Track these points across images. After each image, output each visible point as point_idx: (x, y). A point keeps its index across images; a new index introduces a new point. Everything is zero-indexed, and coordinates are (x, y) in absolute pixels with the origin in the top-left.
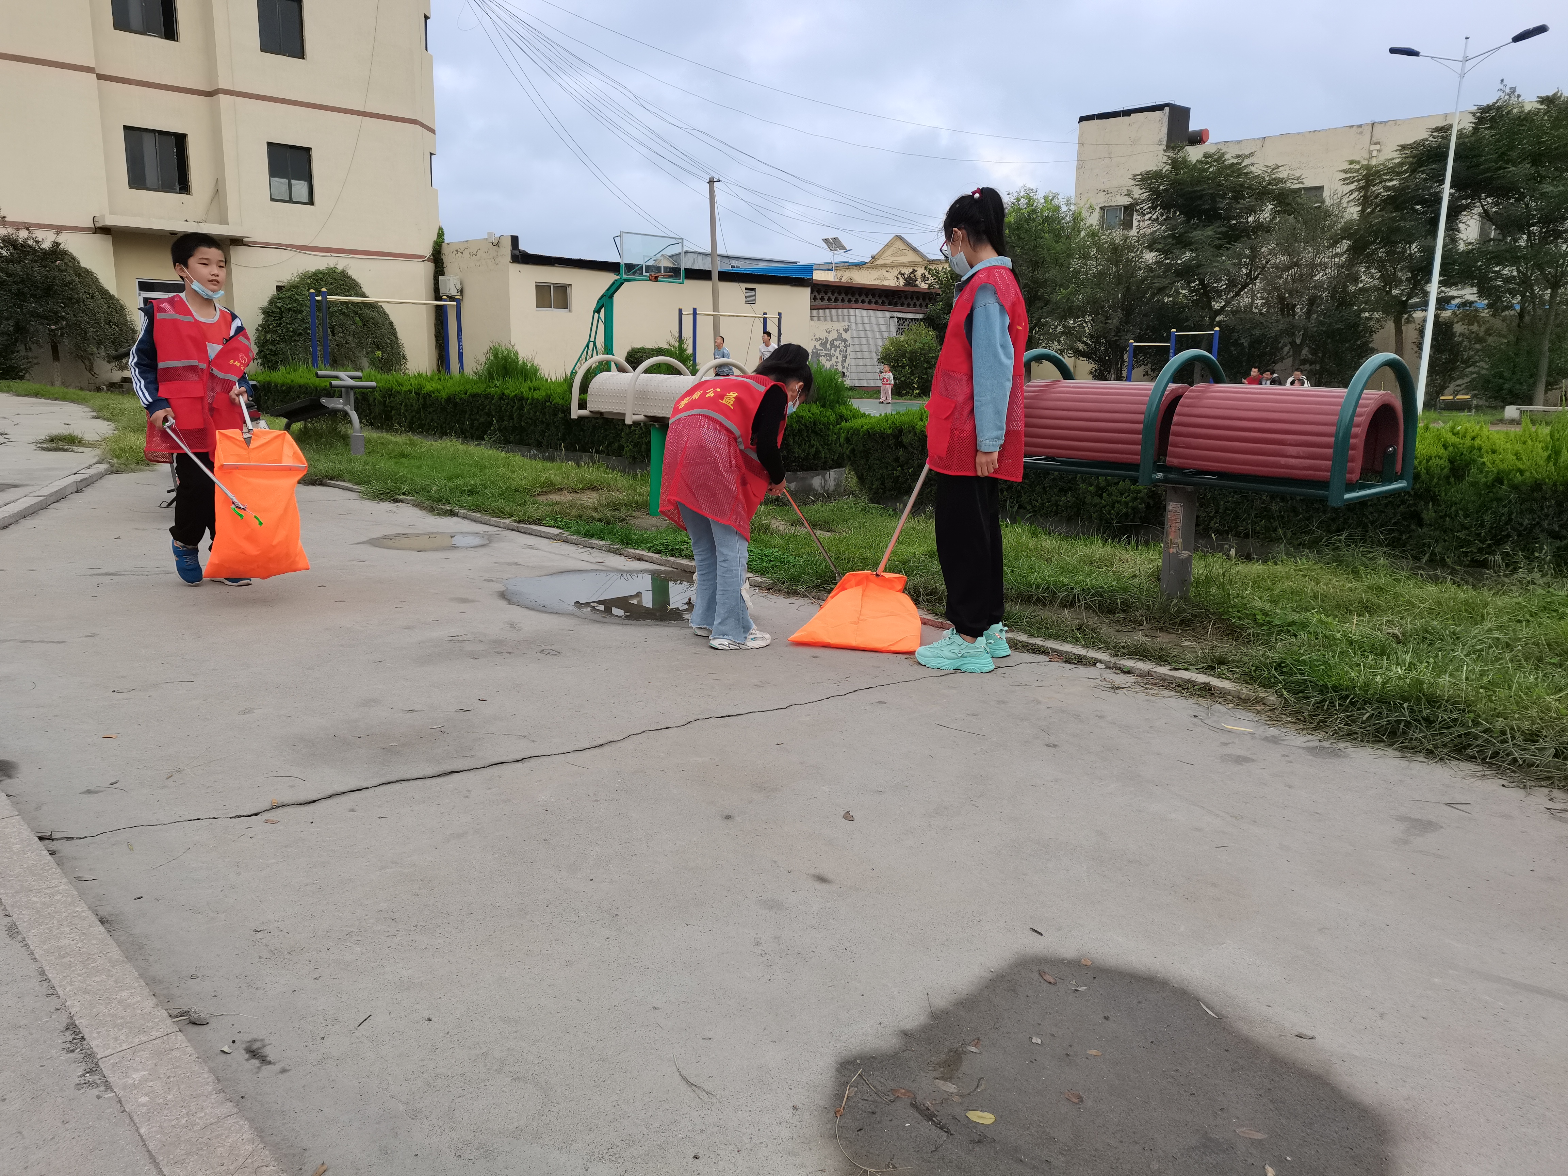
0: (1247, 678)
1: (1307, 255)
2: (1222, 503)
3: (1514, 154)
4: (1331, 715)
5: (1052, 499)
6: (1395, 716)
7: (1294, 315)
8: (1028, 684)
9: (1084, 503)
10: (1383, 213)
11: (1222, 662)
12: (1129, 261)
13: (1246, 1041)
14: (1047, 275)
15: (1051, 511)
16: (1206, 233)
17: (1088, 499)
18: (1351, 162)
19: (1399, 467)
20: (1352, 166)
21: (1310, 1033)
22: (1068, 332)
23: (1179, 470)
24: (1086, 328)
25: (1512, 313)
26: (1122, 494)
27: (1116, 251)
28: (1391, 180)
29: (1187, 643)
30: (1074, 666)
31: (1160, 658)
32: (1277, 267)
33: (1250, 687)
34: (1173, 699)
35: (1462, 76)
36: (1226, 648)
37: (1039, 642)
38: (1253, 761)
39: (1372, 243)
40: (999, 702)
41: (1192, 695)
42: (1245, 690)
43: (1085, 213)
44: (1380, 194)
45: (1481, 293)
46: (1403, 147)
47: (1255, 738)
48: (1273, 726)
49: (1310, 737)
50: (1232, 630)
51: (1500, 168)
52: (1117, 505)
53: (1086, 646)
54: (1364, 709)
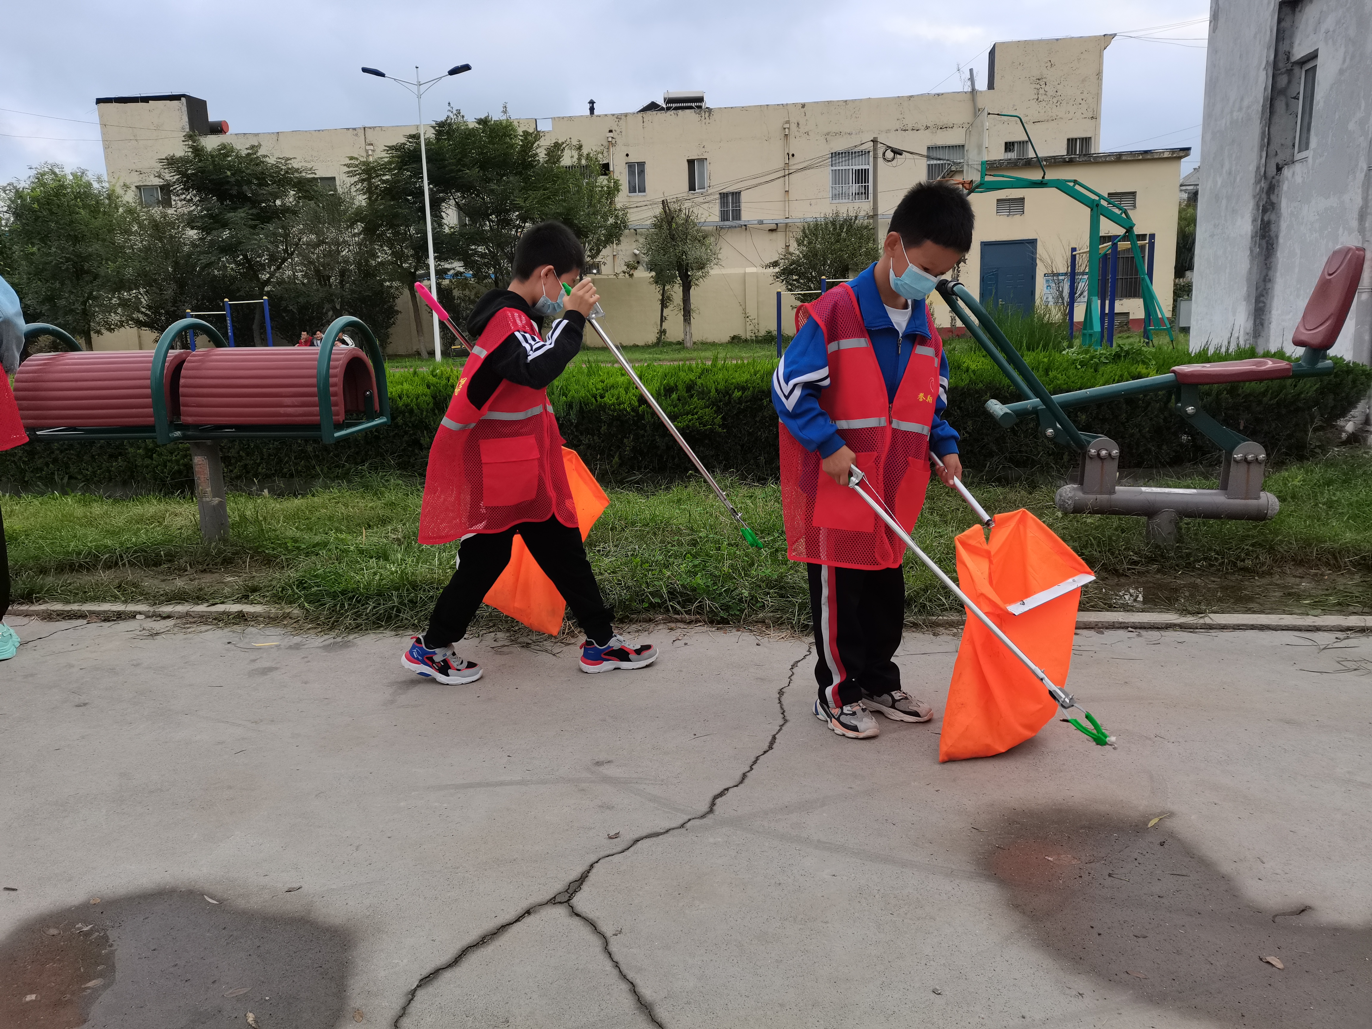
0: (275, 599)
1: (331, 234)
2: (265, 450)
3: (467, 160)
4: (342, 614)
5: (103, 465)
6: (390, 604)
7: (330, 286)
8: (62, 651)
9: (136, 466)
10: (383, 201)
11: (254, 590)
12: (171, 237)
13: (244, 913)
14: (90, 250)
15: (104, 478)
16: (240, 215)
17: (139, 462)
18: (351, 158)
19: (377, 406)
20: (352, 162)
21: (296, 885)
22: (124, 304)
23: (196, 426)
24: (143, 300)
25: (490, 281)
26: (172, 453)
27: (158, 228)
28: (384, 175)
29: (229, 579)
30: (113, 623)
31: (198, 598)
32: (308, 244)
33: (277, 606)
34: (210, 632)
35: (419, 97)
36: (262, 576)
37: (75, 607)
38: (277, 669)
39: (382, 225)
40: (26, 676)
41: (226, 624)
42: (274, 610)
43: (119, 191)
44: (378, 185)
45: (466, 266)
46: (391, 148)
47: (281, 648)
48: (297, 635)
49: (326, 637)
50: (269, 560)
51: (460, 170)
52: (169, 464)
53: (125, 602)
54: (367, 603)
